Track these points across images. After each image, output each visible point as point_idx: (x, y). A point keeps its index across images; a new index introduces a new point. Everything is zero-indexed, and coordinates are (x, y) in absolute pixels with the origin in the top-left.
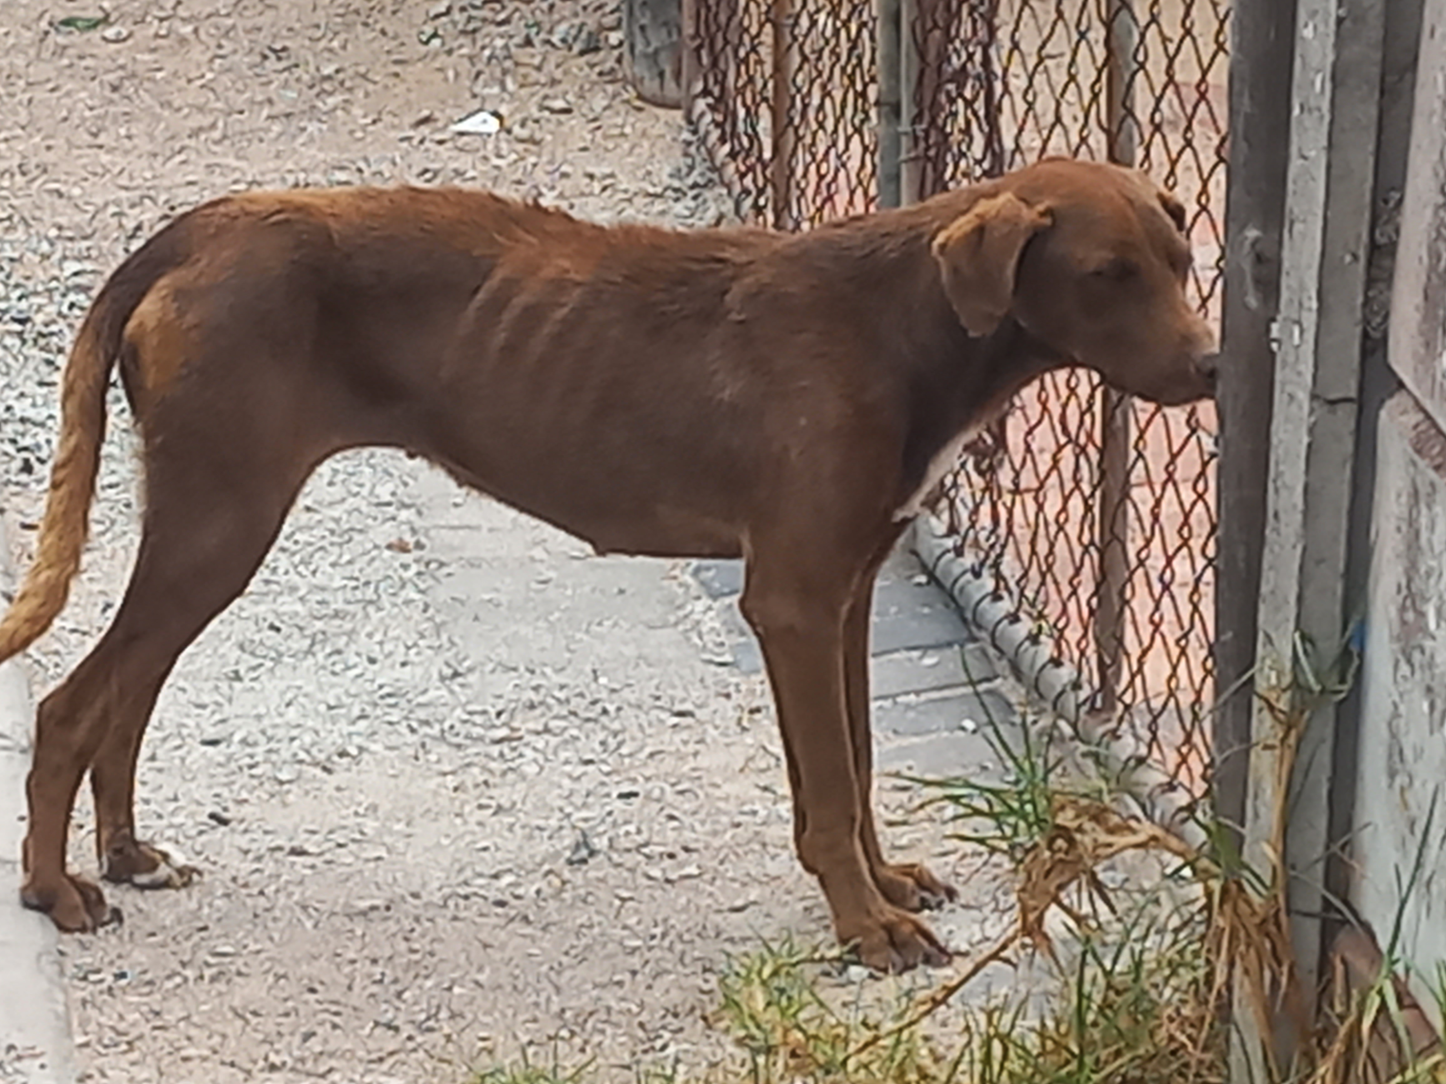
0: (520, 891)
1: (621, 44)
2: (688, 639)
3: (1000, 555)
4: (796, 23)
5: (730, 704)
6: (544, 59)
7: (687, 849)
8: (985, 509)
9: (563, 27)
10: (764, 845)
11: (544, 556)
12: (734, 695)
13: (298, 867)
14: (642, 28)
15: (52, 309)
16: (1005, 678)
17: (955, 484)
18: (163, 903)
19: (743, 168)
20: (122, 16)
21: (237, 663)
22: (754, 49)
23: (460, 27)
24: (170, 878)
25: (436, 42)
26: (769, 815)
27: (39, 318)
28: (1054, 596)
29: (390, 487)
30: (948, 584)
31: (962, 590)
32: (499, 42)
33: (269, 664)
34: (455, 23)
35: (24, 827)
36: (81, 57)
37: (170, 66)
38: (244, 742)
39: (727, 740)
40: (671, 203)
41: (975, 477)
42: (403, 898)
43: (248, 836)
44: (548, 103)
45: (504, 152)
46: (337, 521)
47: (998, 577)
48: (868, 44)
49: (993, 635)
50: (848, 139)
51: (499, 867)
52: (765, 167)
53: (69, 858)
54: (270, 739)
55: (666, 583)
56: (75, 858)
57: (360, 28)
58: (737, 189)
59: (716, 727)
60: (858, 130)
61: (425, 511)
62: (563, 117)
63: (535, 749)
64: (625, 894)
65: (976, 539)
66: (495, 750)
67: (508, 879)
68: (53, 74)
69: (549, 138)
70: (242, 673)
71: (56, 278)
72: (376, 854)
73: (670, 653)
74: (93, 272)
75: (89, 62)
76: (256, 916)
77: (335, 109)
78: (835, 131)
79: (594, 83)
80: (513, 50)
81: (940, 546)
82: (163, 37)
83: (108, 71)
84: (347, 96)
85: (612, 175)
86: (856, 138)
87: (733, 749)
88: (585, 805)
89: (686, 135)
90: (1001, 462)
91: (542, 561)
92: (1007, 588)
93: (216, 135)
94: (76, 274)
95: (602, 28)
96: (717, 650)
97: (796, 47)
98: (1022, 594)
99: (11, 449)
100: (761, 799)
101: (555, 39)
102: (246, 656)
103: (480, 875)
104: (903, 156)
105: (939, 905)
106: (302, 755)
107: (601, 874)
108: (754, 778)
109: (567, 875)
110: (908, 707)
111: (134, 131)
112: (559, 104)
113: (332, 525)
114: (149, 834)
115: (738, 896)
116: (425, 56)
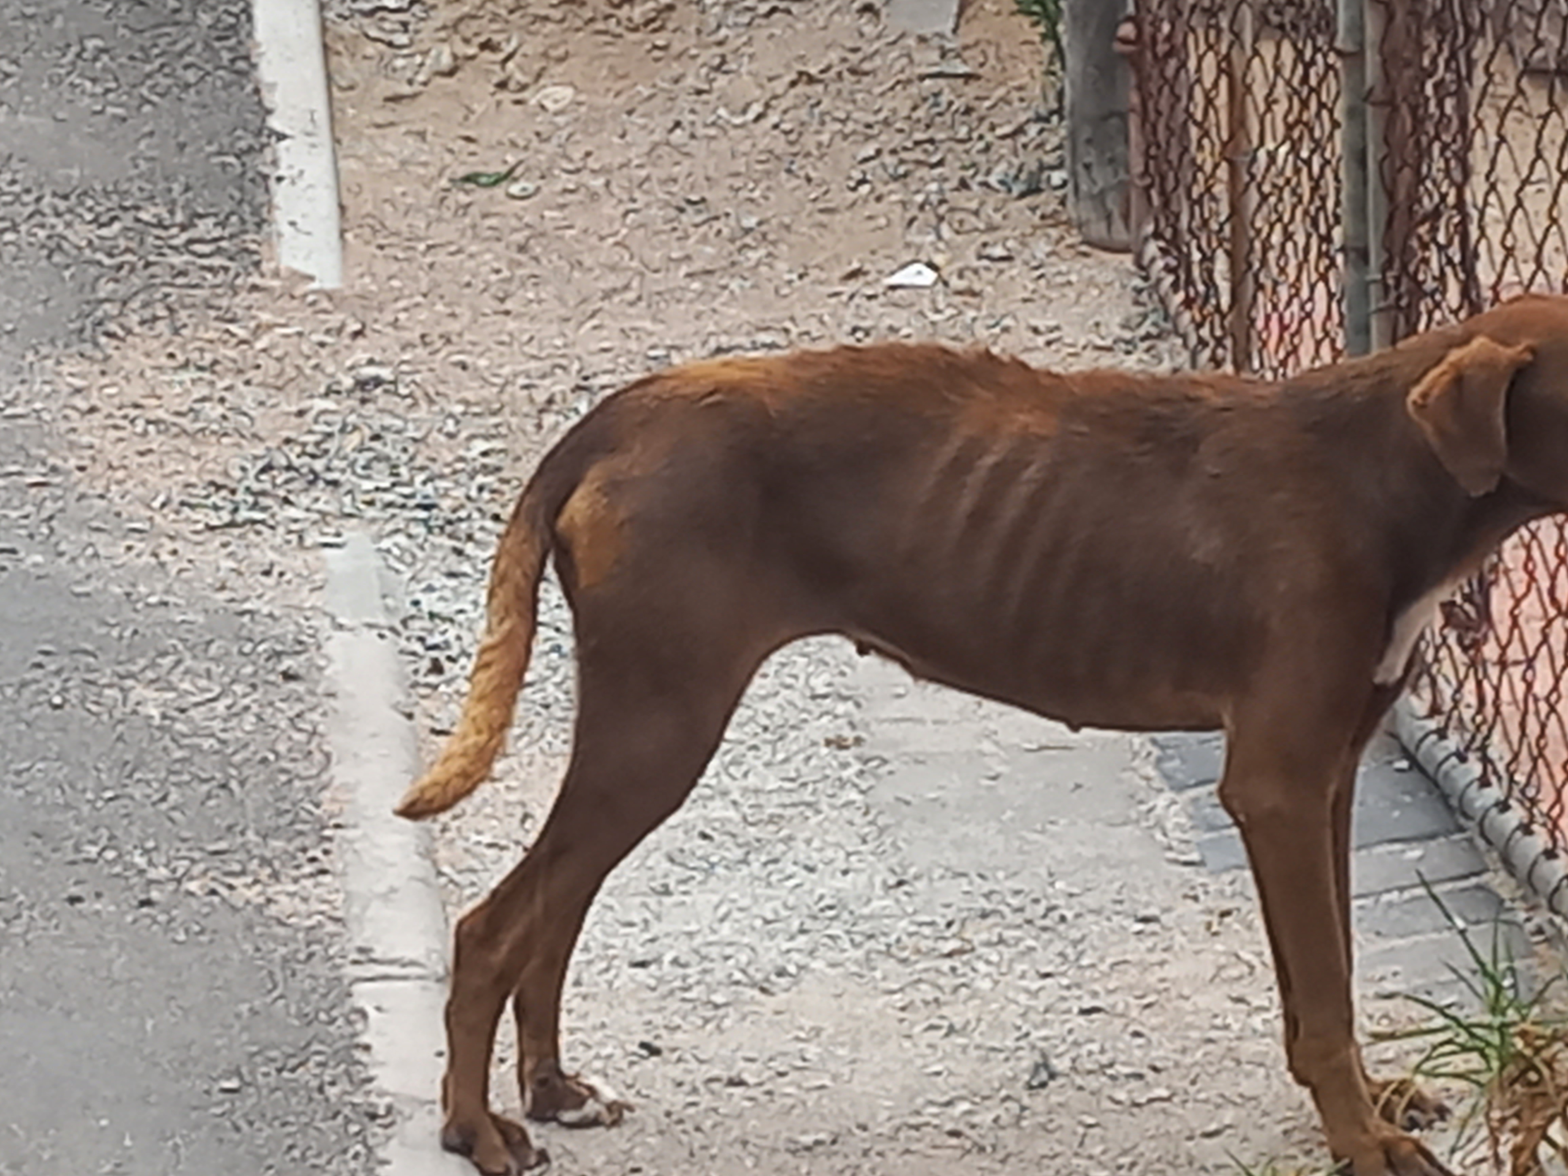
0: (976, 1119)
1: (1064, 184)
2: (1152, 837)
3: (1487, 737)
4: (1254, 160)
5: (1198, 907)
6: (982, 203)
7: (1155, 1069)
8: (1470, 685)
9: (1002, 167)
10: (1238, 1062)
11: (993, 749)
12: (1202, 897)
13: (736, 1099)
14: (1087, 167)
15: (459, 493)
16: (1496, 871)
17: (1437, 660)
18: (593, 1143)
19: (1198, 318)
20: (528, 169)
21: (666, 876)
22: (1208, 189)
23: (891, 170)
24: (598, 1114)
25: (865, 189)
26: (1242, 1030)
27: (446, 504)
28: (1546, 779)
29: (826, 677)
30: (1430, 769)
31: (1447, 774)
32: (934, 187)
33: (699, 877)
34: (884, 167)
35: (443, 1063)
36: (485, 216)
37: (580, 223)
38: (675, 962)
39: (1197, 947)
40: (1122, 356)
41: (1457, 650)
42: (850, 1131)
43: (682, 1066)
44: (988, 251)
45: (941, 306)
46: (770, 716)
47: (1486, 760)
48: (1332, 184)
49: (1481, 824)
50: (1312, 288)
51: (953, 1094)
52: (1223, 317)
53: (491, 1096)
54: (704, 958)
55: (1126, 775)
56: (498, 1096)
57: (784, 176)
58: (1193, 340)
59: (1184, 933)
60: (1324, 278)
61: (862, 701)
62: (1003, 265)
63: (988, 962)
64: (1090, 1121)
65: (1461, 720)
66: (946, 965)
67: (965, 1106)
68: (454, 236)
69: (989, 289)
70: (672, 886)
71: (461, 459)
72: (818, 1083)
73: (1133, 853)
74: (502, 451)
75: (493, 222)
76: (692, 1154)
77: (758, 263)
78: (1298, 278)
79: (1035, 228)
80: (948, 195)
81: (1422, 728)
82: (572, 191)
83: (515, 230)
84: (771, 248)
85: (1057, 328)
86: (1321, 286)
87: (1202, 956)
88: (1045, 1023)
89: (1138, 282)
90: (1485, 638)
91: (992, 755)
92: (1495, 772)
93: (631, 296)
94: (485, 454)
95: (1042, 167)
96: (1183, 847)
97: (1253, 187)
98: (1512, 780)
99: (418, 647)
100: (1235, 1012)
101: (993, 180)
102: (677, 869)
103: (931, 1103)
104: (1373, 307)
105: (1430, 1124)
106: (738, 976)
107: (1061, 1099)
108: (1225, 989)
109: (1026, 1101)
110: (1390, 904)
111: (543, 295)
112: (998, 251)
113: (765, 721)
114: (576, 1066)
115: (1212, 1120)
116: (854, 204)
